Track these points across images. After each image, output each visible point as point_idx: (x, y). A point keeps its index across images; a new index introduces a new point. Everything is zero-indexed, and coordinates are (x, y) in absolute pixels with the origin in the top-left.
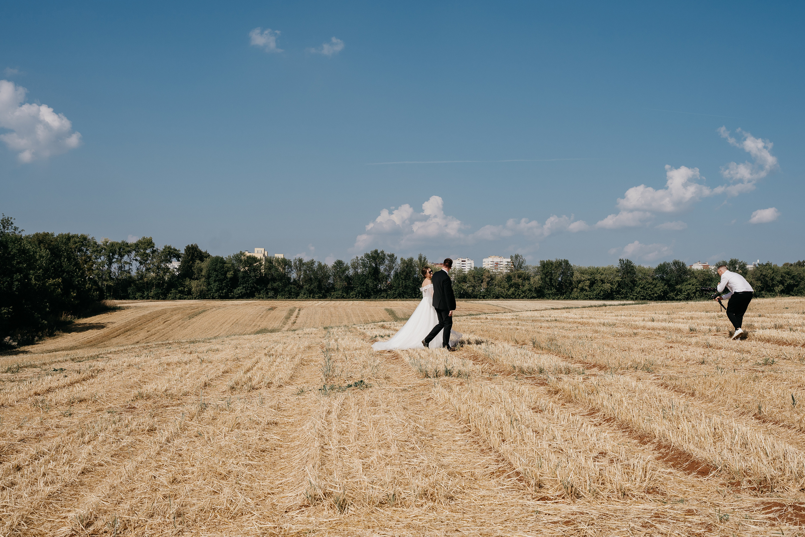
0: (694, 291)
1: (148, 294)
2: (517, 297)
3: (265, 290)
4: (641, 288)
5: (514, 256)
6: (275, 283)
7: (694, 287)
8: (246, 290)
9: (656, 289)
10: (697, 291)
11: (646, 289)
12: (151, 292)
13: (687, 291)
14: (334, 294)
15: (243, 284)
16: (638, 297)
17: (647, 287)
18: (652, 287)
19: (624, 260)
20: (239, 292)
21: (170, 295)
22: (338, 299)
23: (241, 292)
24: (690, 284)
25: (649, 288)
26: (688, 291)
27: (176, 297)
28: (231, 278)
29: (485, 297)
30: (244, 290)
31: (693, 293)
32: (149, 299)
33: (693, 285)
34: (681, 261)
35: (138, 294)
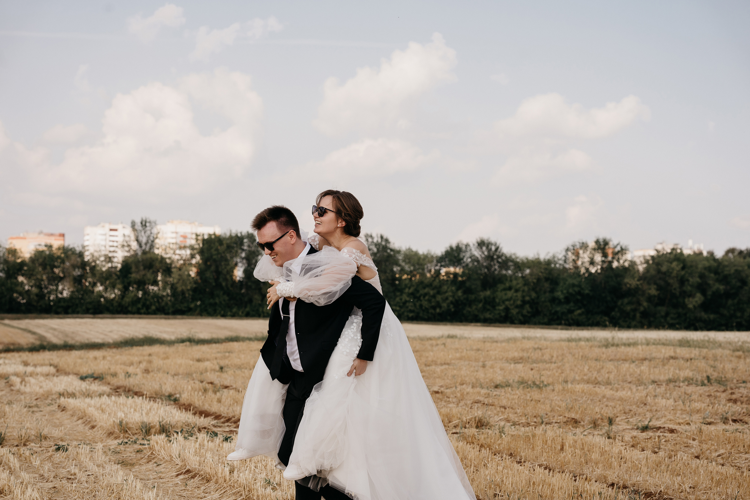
0: (519, 303)
2: (142, 311)
4: (409, 295)
5: (138, 221)
7: (519, 294)
9: (439, 298)
10: (524, 302)
11: (419, 299)
13: (503, 302)
16: (403, 313)
17: (422, 292)
18: (432, 292)
19: (374, 235)
24: (510, 288)
25: (425, 295)
26: (507, 303)
29: (70, 311)
31: (517, 307)
33: (517, 291)
34: (493, 240)
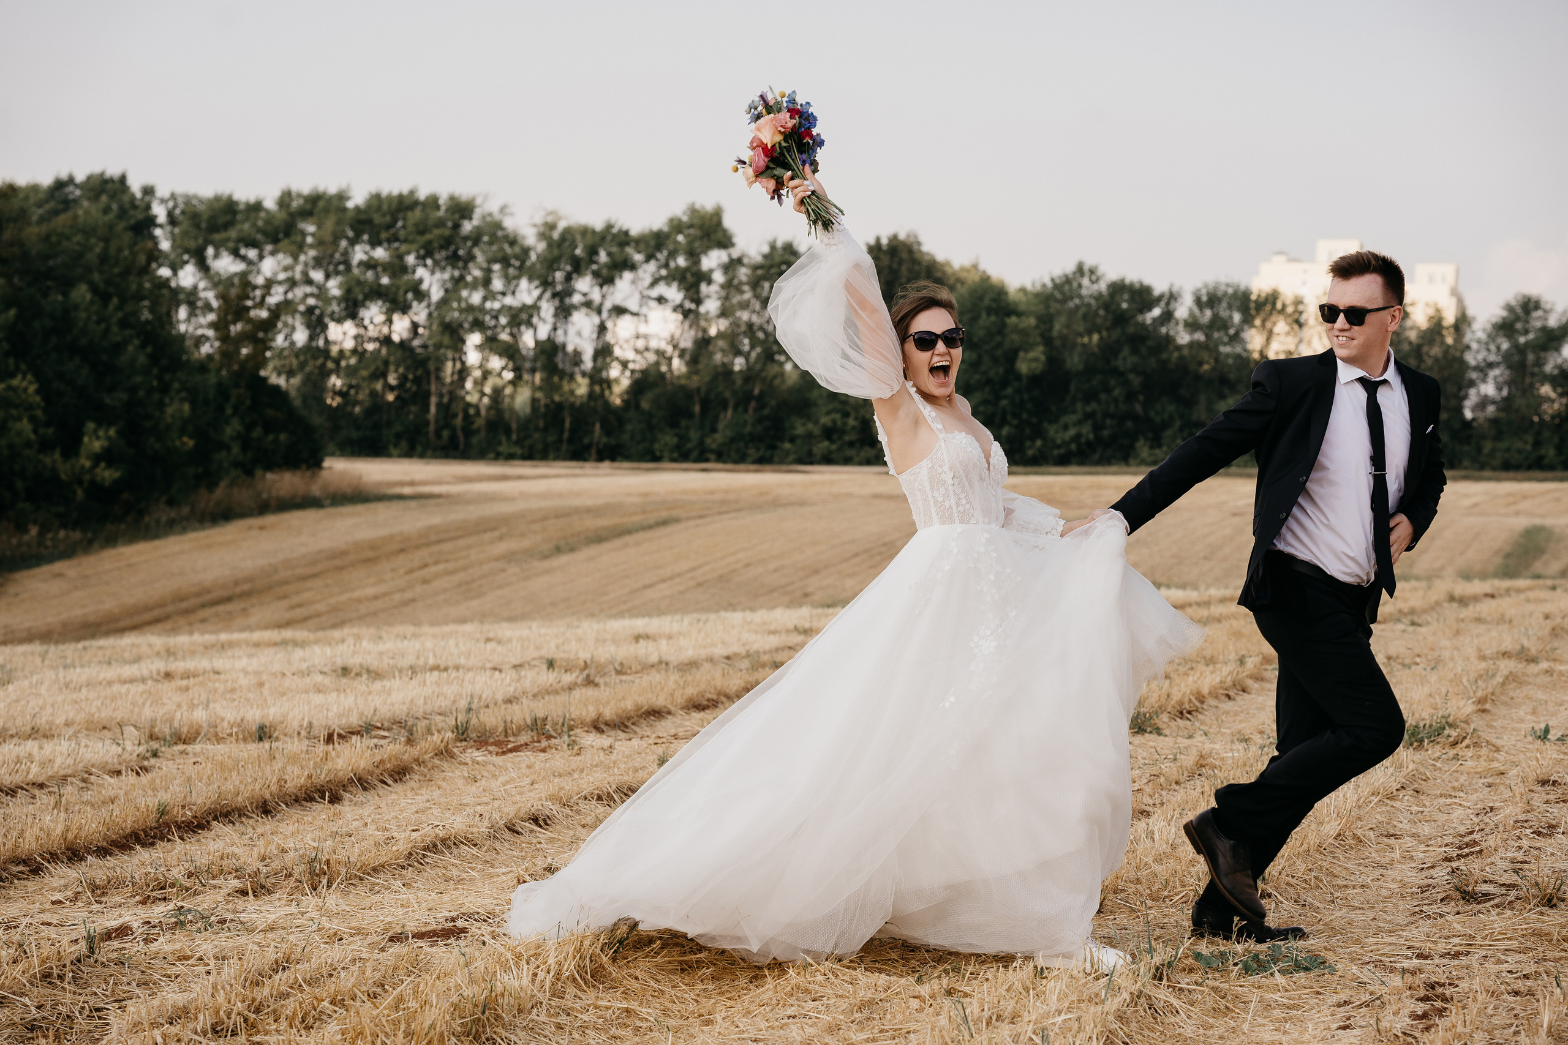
1: (701, 442)
3: (1181, 429)
6: (1223, 397)
8: (1097, 428)
12: (714, 430)
14: (1493, 451)
15: (1087, 399)
20: (1072, 432)
21: (787, 445)
22: (1511, 474)
23: (1078, 436)
27: (810, 454)
28: (1035, 380)
30: (1087, 430)
32: (707, 460)
35: (668, 439)
